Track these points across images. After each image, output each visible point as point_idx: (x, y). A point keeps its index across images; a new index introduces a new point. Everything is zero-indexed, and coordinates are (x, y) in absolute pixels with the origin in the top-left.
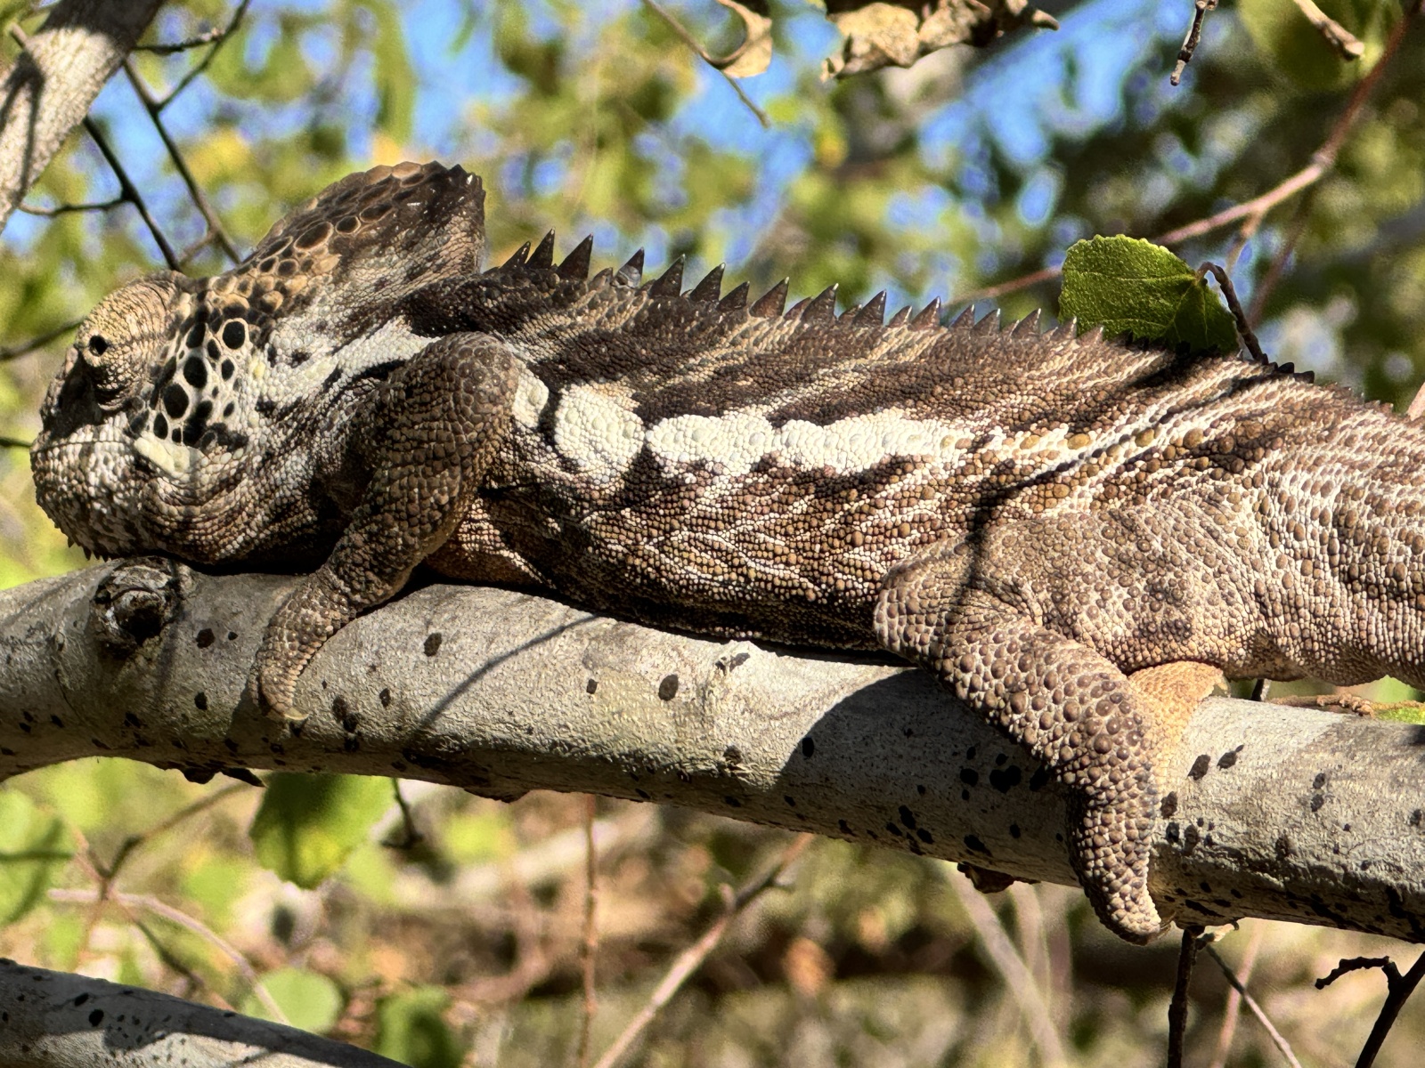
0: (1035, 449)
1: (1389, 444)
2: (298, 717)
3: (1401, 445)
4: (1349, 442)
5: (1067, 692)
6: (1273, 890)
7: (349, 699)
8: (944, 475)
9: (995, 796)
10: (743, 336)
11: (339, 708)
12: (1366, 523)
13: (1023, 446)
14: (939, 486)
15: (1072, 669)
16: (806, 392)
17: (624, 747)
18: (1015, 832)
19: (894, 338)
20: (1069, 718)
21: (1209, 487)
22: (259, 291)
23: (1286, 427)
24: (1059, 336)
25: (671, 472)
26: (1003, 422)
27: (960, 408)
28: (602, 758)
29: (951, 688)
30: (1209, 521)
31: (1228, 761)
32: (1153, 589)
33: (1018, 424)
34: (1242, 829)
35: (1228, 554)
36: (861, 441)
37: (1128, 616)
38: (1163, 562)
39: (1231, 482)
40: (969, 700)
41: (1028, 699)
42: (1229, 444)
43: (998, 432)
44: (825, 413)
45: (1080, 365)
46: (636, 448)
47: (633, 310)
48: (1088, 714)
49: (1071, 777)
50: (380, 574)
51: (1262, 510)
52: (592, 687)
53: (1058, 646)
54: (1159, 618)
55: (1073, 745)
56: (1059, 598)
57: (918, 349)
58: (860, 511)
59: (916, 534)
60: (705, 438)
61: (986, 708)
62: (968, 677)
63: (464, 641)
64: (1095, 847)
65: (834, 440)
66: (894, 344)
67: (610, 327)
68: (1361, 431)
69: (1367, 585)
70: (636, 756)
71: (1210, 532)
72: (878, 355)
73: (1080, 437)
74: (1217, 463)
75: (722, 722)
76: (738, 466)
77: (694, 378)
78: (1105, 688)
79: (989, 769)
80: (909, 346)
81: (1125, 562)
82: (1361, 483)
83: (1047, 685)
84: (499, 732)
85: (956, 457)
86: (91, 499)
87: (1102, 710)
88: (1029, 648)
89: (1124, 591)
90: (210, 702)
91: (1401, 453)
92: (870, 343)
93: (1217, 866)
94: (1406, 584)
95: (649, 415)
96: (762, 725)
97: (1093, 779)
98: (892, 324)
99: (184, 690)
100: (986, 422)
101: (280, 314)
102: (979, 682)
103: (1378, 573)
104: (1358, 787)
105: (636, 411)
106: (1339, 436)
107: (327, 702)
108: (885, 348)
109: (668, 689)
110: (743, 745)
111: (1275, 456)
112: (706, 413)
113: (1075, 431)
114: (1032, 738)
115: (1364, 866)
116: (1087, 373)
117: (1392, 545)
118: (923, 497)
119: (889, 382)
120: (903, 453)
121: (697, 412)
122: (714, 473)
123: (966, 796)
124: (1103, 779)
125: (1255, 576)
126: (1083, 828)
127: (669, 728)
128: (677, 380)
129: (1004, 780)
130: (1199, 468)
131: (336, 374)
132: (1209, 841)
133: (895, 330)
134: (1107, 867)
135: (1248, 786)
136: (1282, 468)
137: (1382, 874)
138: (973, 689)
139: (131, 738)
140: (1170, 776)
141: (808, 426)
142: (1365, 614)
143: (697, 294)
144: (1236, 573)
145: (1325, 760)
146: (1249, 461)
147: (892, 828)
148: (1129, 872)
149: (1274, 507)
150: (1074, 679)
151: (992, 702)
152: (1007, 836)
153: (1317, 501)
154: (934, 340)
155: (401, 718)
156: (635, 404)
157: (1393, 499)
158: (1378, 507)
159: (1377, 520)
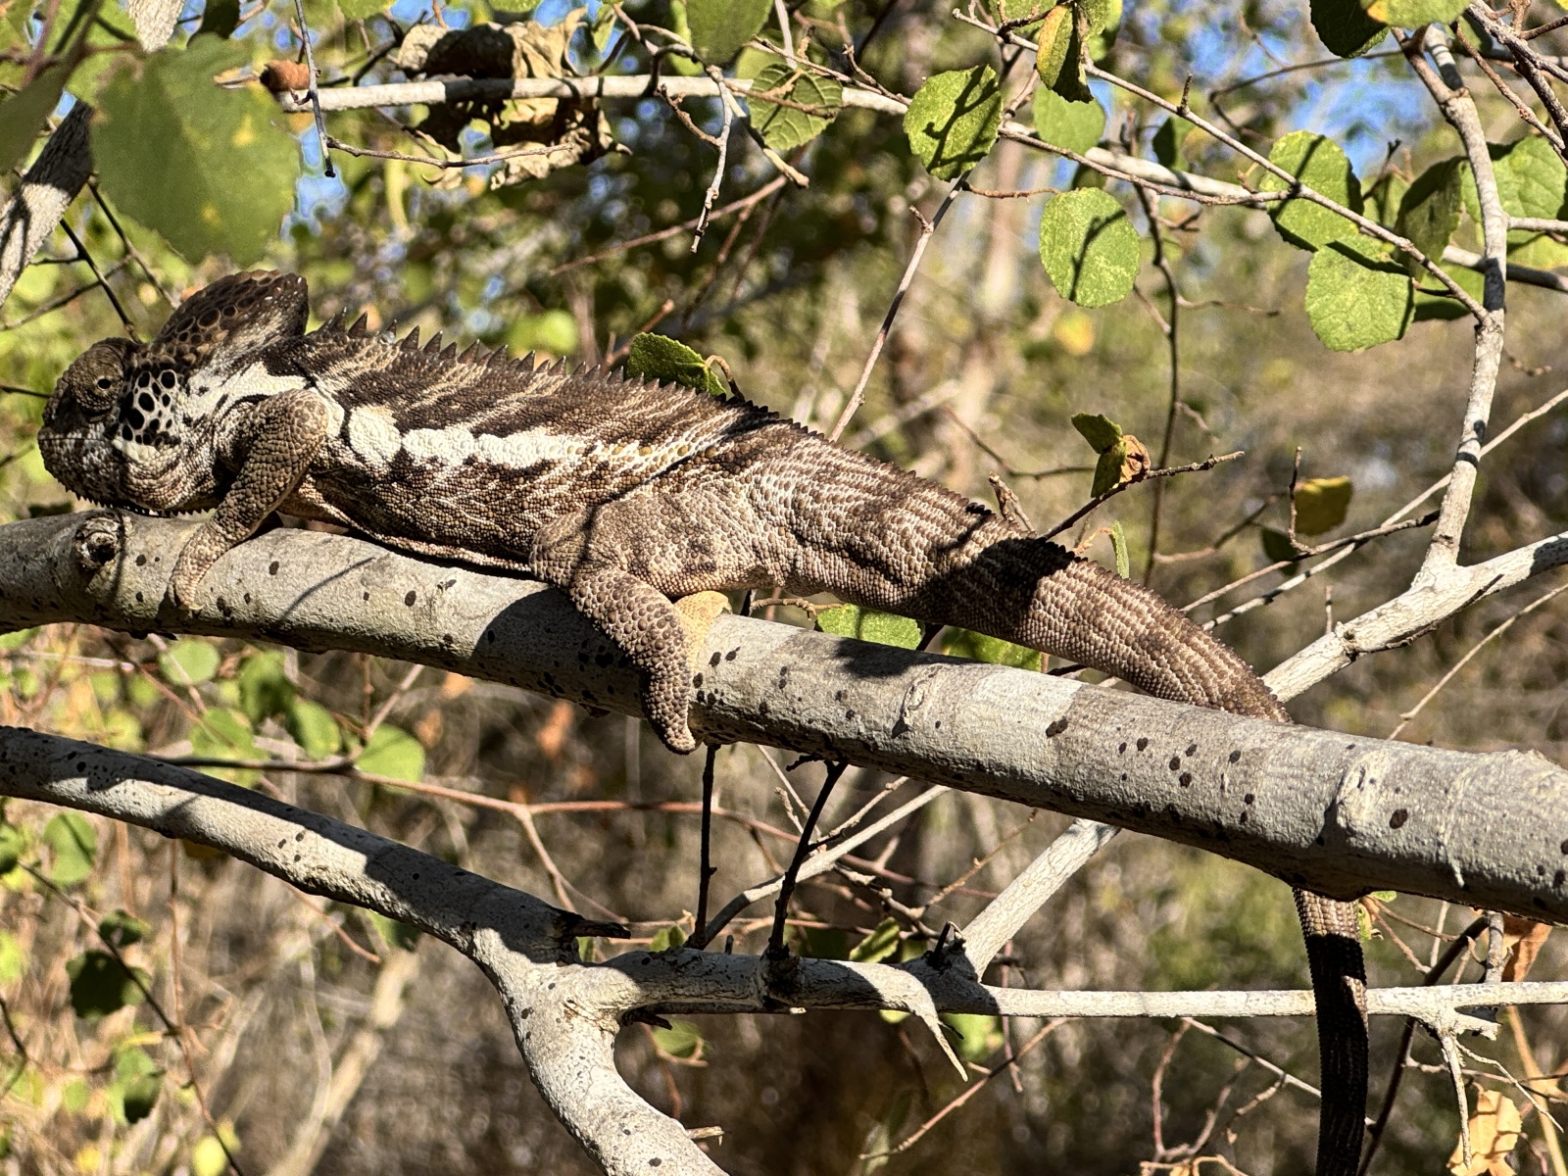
0: (621, 455)
1: (823, 459)
2: (197, 608)
3: (830, 459)
4: (799, 457)
5: (641, 614)
6: (760, 731)
7: (226, 598)
8: (571, 470)
9: (599, 670)
10: (454, 375)
11: (221, 603)
12: (810, 507)
13: (614, 453)
14: (568, 477)
15: (644, 600)
16: (491, 414)
17: (386, 631)
18: (611, 690)
19: (540, 379)
20: (641, 629)
21: (720, 482)
22: (180, 354)
23: (764, 447)
24: (633, 385)
25: (417, 463)
26: (602, 438)
27: (578, 427)
28: (373, 637)
29: (574, 605)
30: (723, 505)
31: (731, 656)
32: (692, 545)
33: (611, 439)
34: (740, 696)
35: (735, 524)
36: (523, 448)
37: (679, 561)
38: (698, 529)
39: (733, 480)
40: (583, 613)
41: (618, 616)
42: (731, 457)
43: (599, 444)
44: (502, 429)
45: (646, 403)
46: (398, 448)
47: (392, 358)
48: (652, 627)
49: (641, 662)
50: (243, 523)
51: (751, 497)
52: (366, 596)
53: (636, 586)
54: (697, 561)
55: (643, 644)
56: (638, 552)
57: (553, 388)
58: (525, 490)
59: (557, 504)
60: (435, 443)
61: (593, 618)
62: (583, 600)
63: (293, 566)
64: (656, 703)
65: (508, 447)
66: (539, 384)
67: (378, 369)
68: (806, 450)
69: (812, 542)
70: (393, 637)
71: (724, 511)
72: (530, 392)
73: (646, 449)
74: (724, 468)
75: (441, 620)
76: (456, 461)
77: (426, 402)
78: (662, 613)
79: (595, 654)
80: (548, 386)
81: (675, 529)
82: (806, 483)
83: (629, 608)
84: (314, 620)
85: (576, 459)
86: (84, 472)
87: (660, 625)
88: (619, 586)
89: (675, 546)
90: (145, 597)
91: (829, 464)
92: (526, 383)
93: (726, 716)
94: (834, 543)
95: (403, 428)
96: (465, 623)
97: (654, 664)
98: (539, 370)
99: (129, 591)
100: (592, 437)
101: (194, 367)
102: (590, 603)
103: (818, 536)
104: (806, 676)
105: (396, 425)
106: (794, 453)
107: (214, 600)
108: (535, 386)
109: (410, 599)
110: (454, 634)
111: (758, 465)
112: (435, 427)
113: (643, 445)
114: (619, 638)
115: (810, 722)
116: (650, 408)
117: (825, 521)
118: (560, 483)
119: (537, 409)
120: (548, 458)
121: (429, 427)
122: (442, 465)
123: (582, 669)
124: (660, 664)
125: (751, 536)
126: (649, 692)
127: (411, 622)
128: (417, 405)
129: (604, 660)
130: (714, 470)
131: (224, 399)
132: (721, 702)
133: (540, 375)
134: (664, 713)
135: (743, 671)
136: (762, 473)
137: (820, 727)
138: (586, 607)
139: (98, 617)
140: (698, 664)
141: (494, 438)
142: (810, 560)
143: (427, 349)
144: (740, 535)
145: (786, 658)
146: (743, 467)
147: (540, 683)
148: (677, 716)
149: (758, 496)
150: (645, 606)
151: (597, 615)
152: (606, 691)
153: (782, 493)
154: (561, 383)
155: (257, 610)
156: (395, 421)
157: (825, 493)
158: (817, 498)
159: (816, 506)
